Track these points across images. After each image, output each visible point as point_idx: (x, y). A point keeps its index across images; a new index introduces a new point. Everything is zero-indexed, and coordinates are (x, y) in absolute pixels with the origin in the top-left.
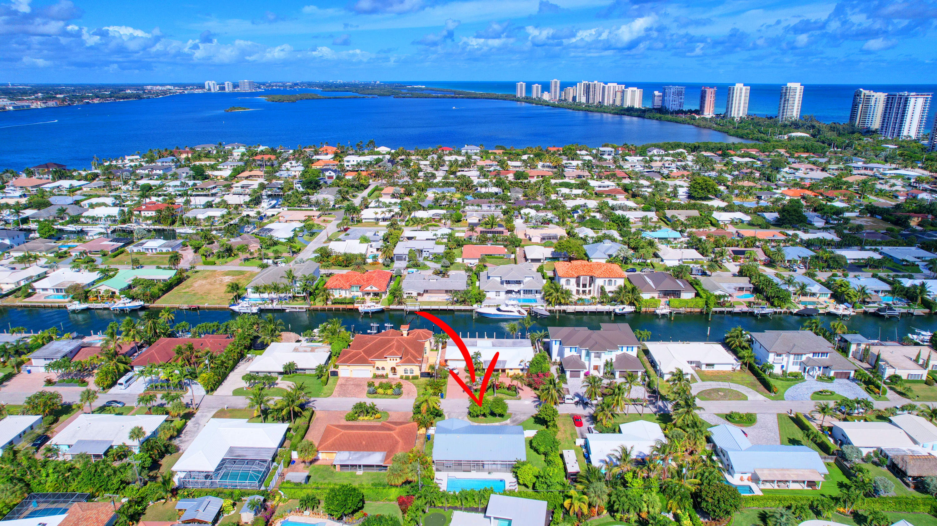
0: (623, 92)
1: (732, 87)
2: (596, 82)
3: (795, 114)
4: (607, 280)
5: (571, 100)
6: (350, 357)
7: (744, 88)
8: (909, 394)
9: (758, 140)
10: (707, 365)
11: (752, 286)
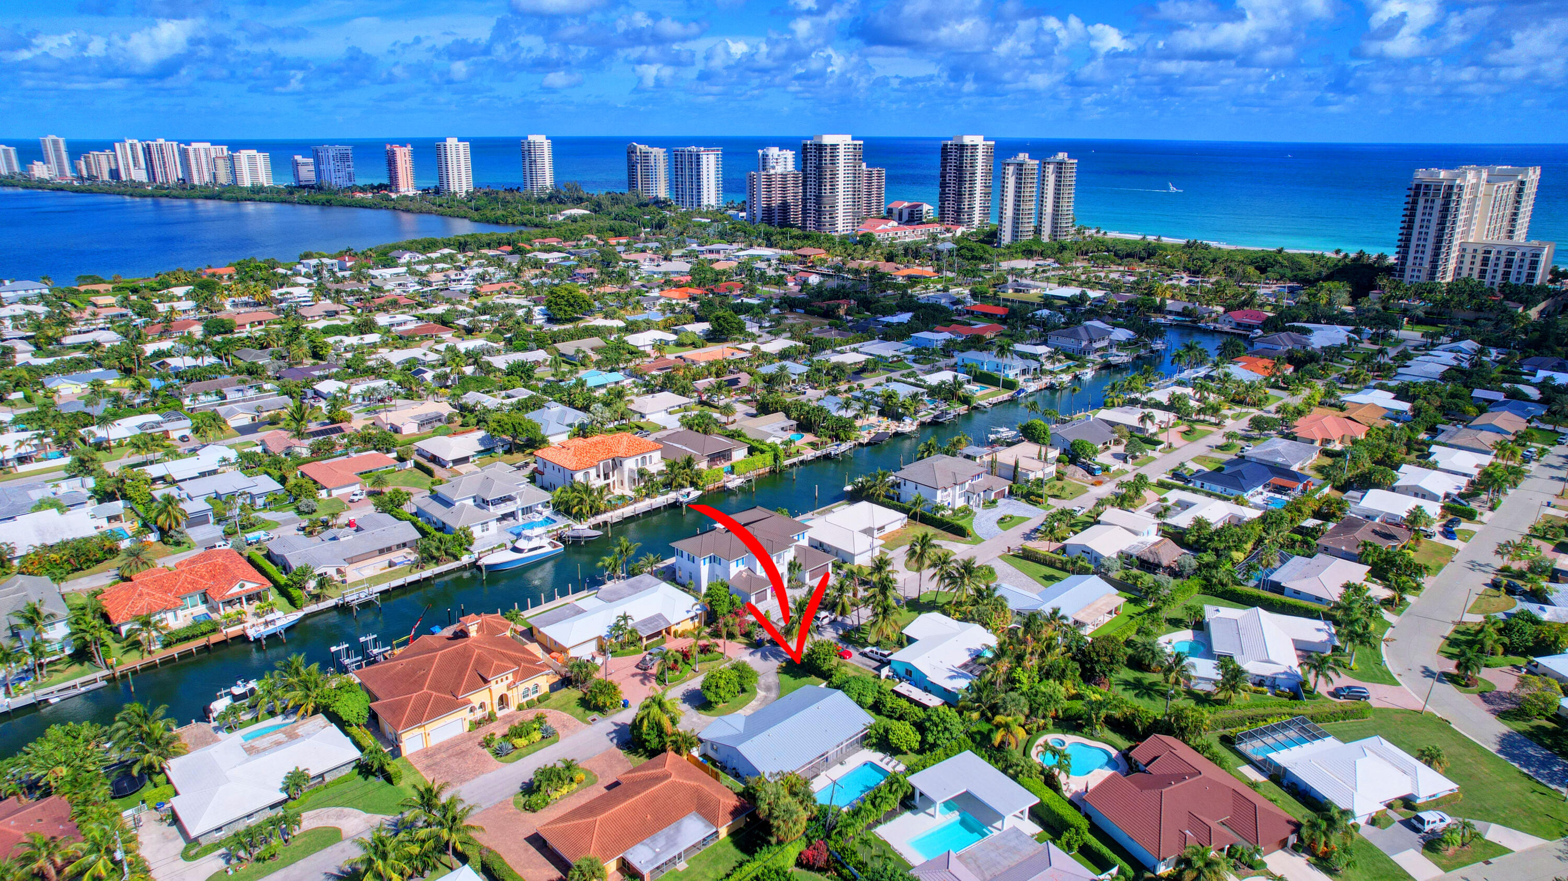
0: (232, 159)
1: (442, 144)
2: (162, 141)
3: (548, 183)
4: (639, 458)
5: (106, 177)
6: (414, 709)
7: (461, 144)
8: (1063, 495)
9: (525, 225)
10: (879, 529)
11: (794, 423)
